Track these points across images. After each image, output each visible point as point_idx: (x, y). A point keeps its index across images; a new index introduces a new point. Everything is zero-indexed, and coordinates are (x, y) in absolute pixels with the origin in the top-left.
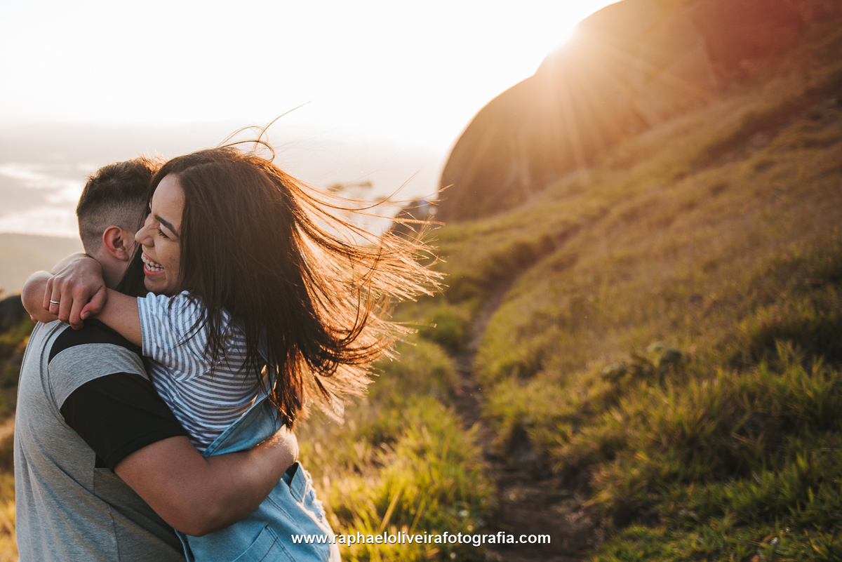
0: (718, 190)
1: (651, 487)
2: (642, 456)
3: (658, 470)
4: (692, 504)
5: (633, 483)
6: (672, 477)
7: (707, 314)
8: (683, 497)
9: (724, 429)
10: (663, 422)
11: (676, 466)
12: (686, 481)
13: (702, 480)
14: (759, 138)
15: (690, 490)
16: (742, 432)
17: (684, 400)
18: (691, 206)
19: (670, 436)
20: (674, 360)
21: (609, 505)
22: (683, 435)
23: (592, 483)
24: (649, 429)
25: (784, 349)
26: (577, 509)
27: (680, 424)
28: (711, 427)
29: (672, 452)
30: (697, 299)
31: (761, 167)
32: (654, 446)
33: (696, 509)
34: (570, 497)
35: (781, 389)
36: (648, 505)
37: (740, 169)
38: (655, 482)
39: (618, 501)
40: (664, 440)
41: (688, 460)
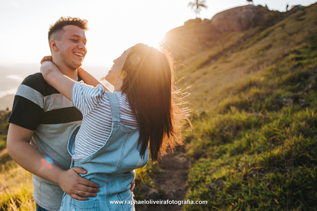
0: (205, 74)
1: (203, 148)
2: (200, 140)
3: (204, 143)
4: (216, 151)
5: (198, 147)
6: (209, 145)
7: (209, 102)
8: (213, 150)
9: (221, 130)
10: (204, 130)
11: (210, 142)
12: (213, 145)
13: (218, 145)
14: (213, 61)
15: (215, 148)
16: (226, 131)
17: (209, 123)
18: (198, 78)
19: (207, 133)
20: (203, 114)
21: (192, 154)
22: (210, 133)
23: (185, 149)
24: (200, 132)
25: (233, 109)
26: (181, 157)
27: (209, 130)
28: (218, 130)
29: (208, 138)
30: (205, 99)
31: (215, 68)
32: (202, 137)
33: (218, 153)
34: (179, 154)
35: (235, 119)
36: (203, 153)
37: (209, 69)
38: (204, 147)
39: (195, 153)
40: (205, 135)
41: (212, 139)
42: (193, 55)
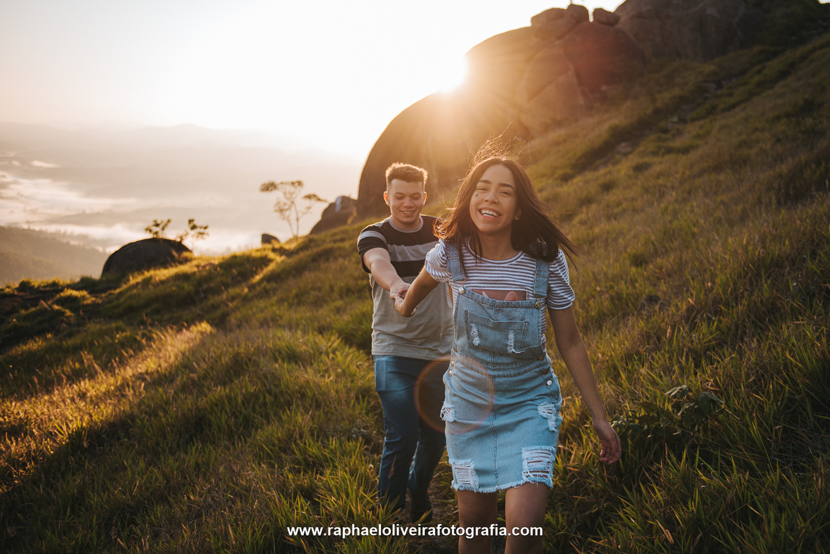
42: (559, 124)
